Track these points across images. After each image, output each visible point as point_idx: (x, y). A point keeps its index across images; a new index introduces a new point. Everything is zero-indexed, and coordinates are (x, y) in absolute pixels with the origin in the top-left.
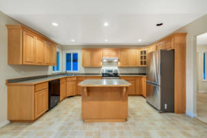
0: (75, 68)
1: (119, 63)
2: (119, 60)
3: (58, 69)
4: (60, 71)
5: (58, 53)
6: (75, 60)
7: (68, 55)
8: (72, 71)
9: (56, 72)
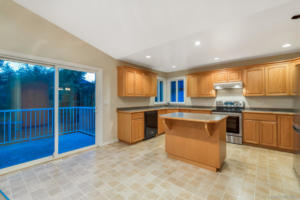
0: (181, 99)
1: (244, 90)
2: (244, 86)
3: (161, 100)
4: (164, 102)
5: (161, 83)
6: (181, 89)
7: (173, 84)
8: (177, 103)
9: (159, 103)
